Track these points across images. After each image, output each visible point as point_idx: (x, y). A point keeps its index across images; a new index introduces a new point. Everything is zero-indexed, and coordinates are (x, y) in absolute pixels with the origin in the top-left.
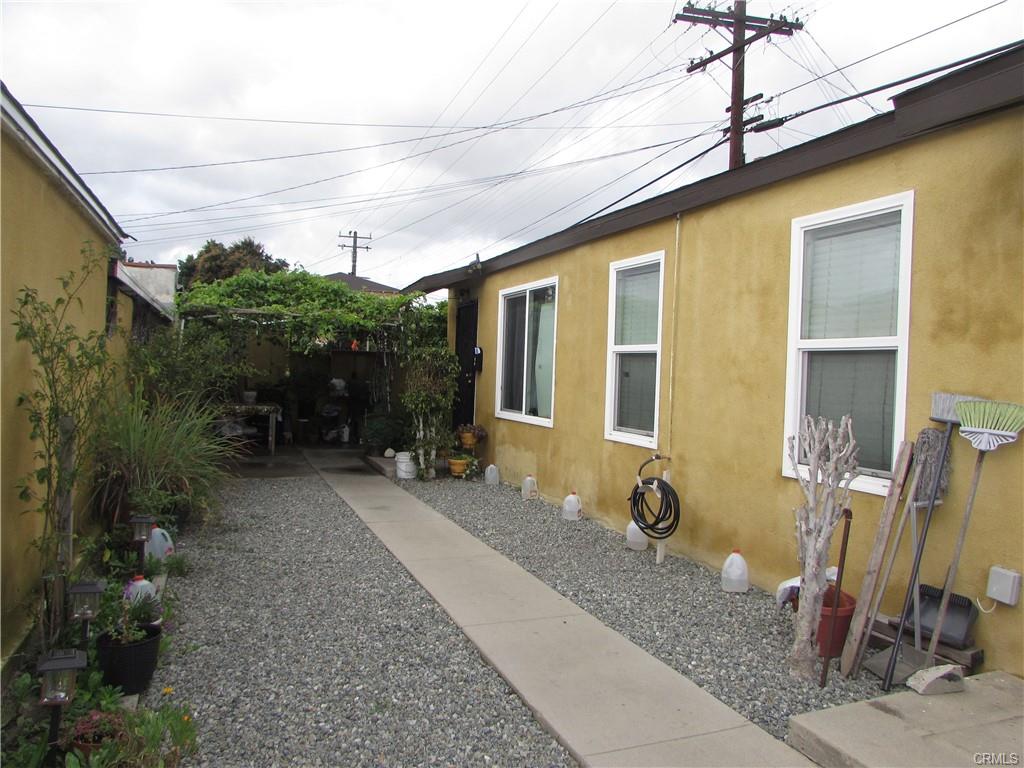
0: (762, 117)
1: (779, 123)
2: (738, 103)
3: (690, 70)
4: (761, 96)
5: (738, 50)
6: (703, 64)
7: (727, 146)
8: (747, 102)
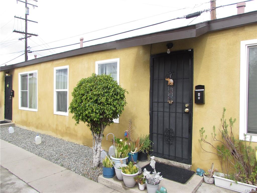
0: (30, 50)
1: (31, 52)
2: (26, 47)
3: (19, 40)
4: (29, 47)
5: (26, 38)
6: (21, 39)
7: (24, 54)
8: (27, 47)
